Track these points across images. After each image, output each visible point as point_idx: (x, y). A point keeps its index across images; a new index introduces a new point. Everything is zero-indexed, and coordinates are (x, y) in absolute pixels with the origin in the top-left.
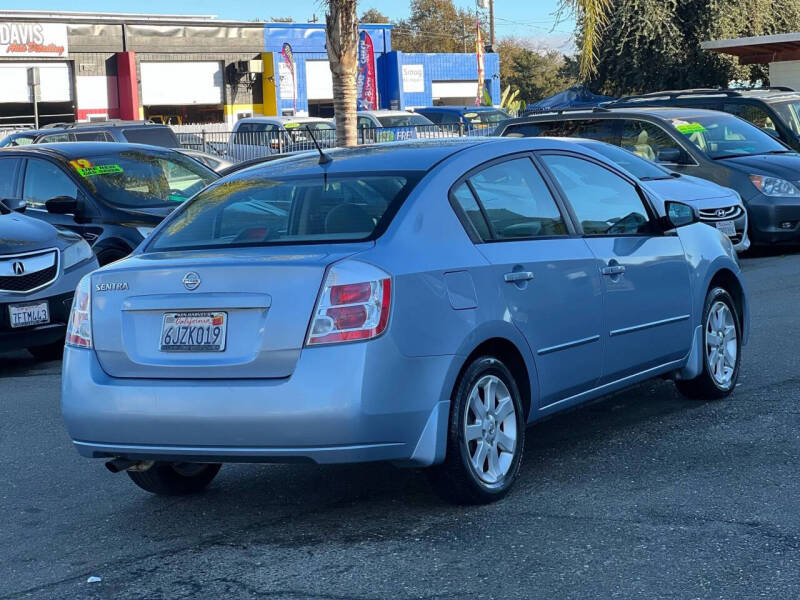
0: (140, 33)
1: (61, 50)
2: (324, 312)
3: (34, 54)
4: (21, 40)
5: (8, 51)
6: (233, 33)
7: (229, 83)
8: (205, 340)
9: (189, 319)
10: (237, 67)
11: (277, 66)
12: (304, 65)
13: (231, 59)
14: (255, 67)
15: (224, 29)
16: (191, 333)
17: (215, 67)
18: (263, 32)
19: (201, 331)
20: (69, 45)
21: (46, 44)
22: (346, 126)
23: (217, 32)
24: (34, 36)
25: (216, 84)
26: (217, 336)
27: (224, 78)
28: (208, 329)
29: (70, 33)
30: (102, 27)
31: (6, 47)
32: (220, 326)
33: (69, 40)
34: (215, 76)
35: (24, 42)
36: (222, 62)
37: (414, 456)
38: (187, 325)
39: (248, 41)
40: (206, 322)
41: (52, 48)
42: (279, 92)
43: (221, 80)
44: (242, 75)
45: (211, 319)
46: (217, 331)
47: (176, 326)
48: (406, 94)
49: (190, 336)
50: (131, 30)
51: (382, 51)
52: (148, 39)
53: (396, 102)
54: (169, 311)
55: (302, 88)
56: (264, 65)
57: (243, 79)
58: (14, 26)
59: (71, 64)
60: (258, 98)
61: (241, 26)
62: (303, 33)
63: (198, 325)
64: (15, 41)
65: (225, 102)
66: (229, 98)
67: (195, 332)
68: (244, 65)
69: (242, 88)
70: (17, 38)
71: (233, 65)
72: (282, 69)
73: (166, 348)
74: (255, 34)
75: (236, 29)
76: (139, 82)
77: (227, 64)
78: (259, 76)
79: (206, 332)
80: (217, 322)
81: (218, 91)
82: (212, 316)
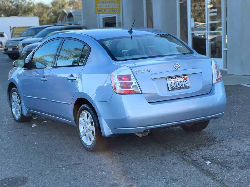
8: (184, 85)
9: (176, 79)
16: (178, 83)
19: (181, 82)
26: (187, 83)
28: (183, 81)
32: (187, 80)
38: (176, 81)
40: (182, 79)
45: (183, 78)
46: (186, 82)
49: (179, 84)
54: (169, 77)
63: (180, 81)
67: (180, 82)
73: (172, 89)
79: (183, 83)
80: (185, 79)
82: (184, 77)
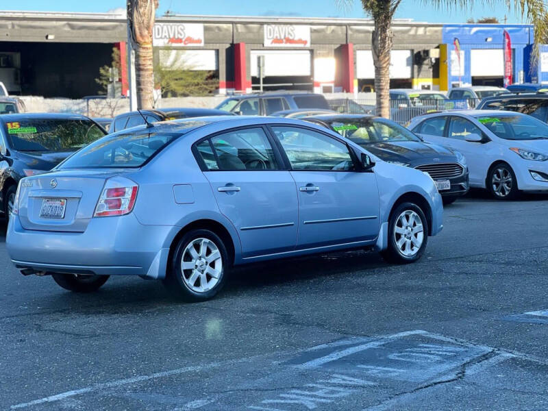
0: (358, 31)
1: (305, 42)
2: (103, 202)
3: (289, 45)
4: (280, 36)
5: (272, 43)
6: (421, 31)
7: (417, 64)
8: (57, 213)
9: (52, 202)
10: (422, 54)
11: (450, 53)
12: (470, 53)
13: (419, 48)
14: (434, 54)
15: (415, 28)
16: (52, 209)
17: (408, 54)
18: (442, 30)
19: (56, 208)
20: (311, 40)
21: (296, 39)
22: (382, 100)
23: (409, 31)
24: (289, 34)
25: (408, 65)
27: (413, 61)
28: (59, 207)
29: (312, 31)
30: (333, 27)
31: (271, 41)
33: (311, 37)
34: (408, 60)
35: (283, 37)
36: (412, 51)
37: (148, 274)
38: (51, 205)
39: (431, 36)
40: (58, 204)
41: (300, 41)
42: (450, 70)
43: (411, 62)
44: (424, 59)
46: (62, 208)
47: (47, 205)
48: (543, 73)
50: (351, 30)
51: (528, 43)
52: (362, 35)
53: (535, 78)
54: (45, 198)
55: (467, 68)
56: (441, 53)
57: (426, 62)
58: (276, 27)
59: (312, 51)
60: (436, 74)
61: (426, 26)
62: (470, 31)
63: (55, 205)
64: (277, 37)
65: (413, 77)
66: (416, 74)
67: (54, 209)
68: (427, 52)
69: (425, 67)
70: (278, 35)
71: (419, 52)
72: (453, 55)
73: (42, 215)
74: (436, 31)
75: (423, 28)
76: (355, 63)
77: (415, 52)
78: (437, 60)
80: (62, 204)
81: (409, 69)
82: (61, 201)
